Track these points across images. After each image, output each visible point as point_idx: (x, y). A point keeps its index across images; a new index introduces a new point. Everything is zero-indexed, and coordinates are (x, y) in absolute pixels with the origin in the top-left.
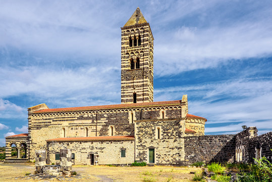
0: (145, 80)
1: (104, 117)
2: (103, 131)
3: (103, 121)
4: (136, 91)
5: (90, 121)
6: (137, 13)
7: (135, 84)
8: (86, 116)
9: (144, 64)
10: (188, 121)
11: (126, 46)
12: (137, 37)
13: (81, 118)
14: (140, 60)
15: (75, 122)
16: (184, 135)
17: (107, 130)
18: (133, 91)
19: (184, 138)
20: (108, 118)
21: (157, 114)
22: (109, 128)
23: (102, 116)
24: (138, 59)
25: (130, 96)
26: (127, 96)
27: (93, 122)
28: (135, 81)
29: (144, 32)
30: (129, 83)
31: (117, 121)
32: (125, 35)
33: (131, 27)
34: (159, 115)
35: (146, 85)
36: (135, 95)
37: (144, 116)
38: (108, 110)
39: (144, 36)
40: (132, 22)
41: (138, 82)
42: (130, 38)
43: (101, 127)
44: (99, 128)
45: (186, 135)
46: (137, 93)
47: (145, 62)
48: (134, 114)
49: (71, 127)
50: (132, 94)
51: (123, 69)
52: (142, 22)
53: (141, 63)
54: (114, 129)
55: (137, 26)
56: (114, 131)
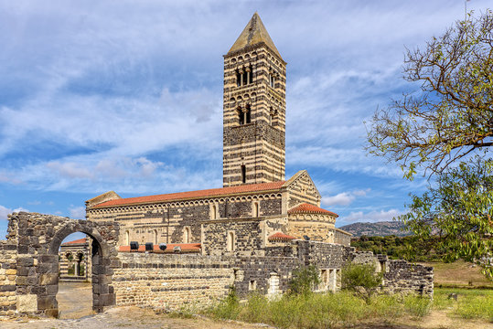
0: (258, 142)
1: (178, 214)
2: (176, 237)
3: (177, 219)
4: (245, 162)
5: (160, 220)
6: (252, 25)
7: (244, 150)
8: (155, 211)
9: (256, 115)
10: (291, 217)
11: (230, 86)
12: (247, 69)
13: (149, 215)
14: (252, 108)
15: (142, 221)
16: (267, 244)
17: (181, 234)
18: (241, 163)
19: (265, 249)
20: (183, 215)
21: (247, 206)
22: (184, 230)
23: (175, 212)
24: (248, 107)
25: (236, 171)
26: (232, 171)
27: (164, 222)
28: (243, 145)
29: (257, 59)
30: (235, 149)
31: (194, 219)
32: (229, 67)
33: (238, 53)
34: (250, 210)
35: (261, 152)
36: (244, 168)
37: (230, 211)
38: (183, 201)
39: (257, 66)
40: (241, 43)
41: (247, 147)
42: (237, 71)
43: (173, 229)
44: (172, 230)
45: (270, 245)
46: (247, 166)
47: (258, 111)
48: (217, 208)
49: (137, 228)
50: (240, 167)
51: (227, 125)
52: (256, 40)
53: (252, 113)
54: (190, 232)
55: (247, 50)
56: (191, 235)
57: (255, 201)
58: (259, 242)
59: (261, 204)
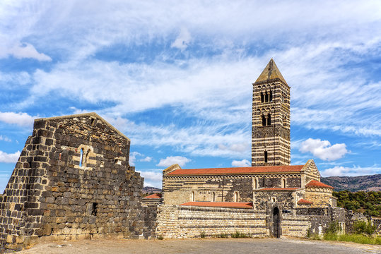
0: (276, 137)
1: (230, 182)
2: (229, 198)
3: (229, 186)
4: (267, 149)
5: (217, 186)
6: (270, 66)
7: (266, 142)
8: (213, 180)
9: (275, 121)
10: (307, 189)
11: (257, 102)
12: (269, 93)
13: (209, 182)
14: (272, 116)
15: (204, 186)
17: (232, 196)
18: (264, 149)
19: (296, 209)
20: (233, 183)
21: (278, 181)
22: (234, 193)
23: (228, 181)
24: (269, 115)
25: (261, 155)
26: (258, 155)
27: (220, 187)
28: (266, 138)
29: (275, 88)
30: (260, 141)
31: (241, 187)
32: (256, 91)
33: (262, 83)
34: (280, 183)
35: (278, 143)
36: (266, 153)
37: (266, 183)
38: (234, 175)
39: (275, 92)
40: (264, 77)
41: (268, 140)
42: (262, 93)
43: (227, 192)
44: (225, 193)
45: (298, 207)
46: (268, 152)
47: (276, 119)
48: (258, 181)
49: (200, 191)
50: (263, 152)
51: (254, 125)
52: (275, 77)
53: (272, 119)
54: (239, 195)
55: (268, 81)
56: (239, 197)
57: (283, 178)
58: (292, 205)
59: (288, 180)
